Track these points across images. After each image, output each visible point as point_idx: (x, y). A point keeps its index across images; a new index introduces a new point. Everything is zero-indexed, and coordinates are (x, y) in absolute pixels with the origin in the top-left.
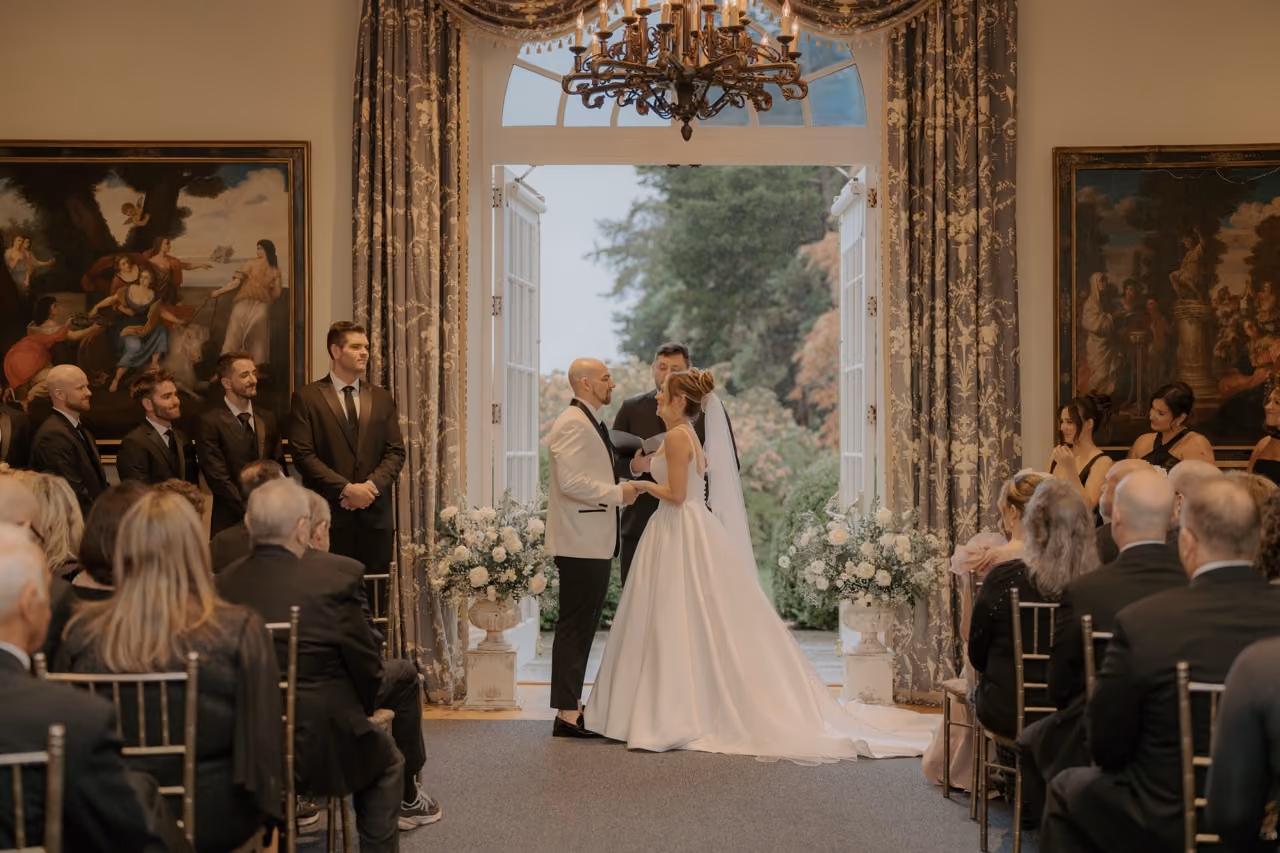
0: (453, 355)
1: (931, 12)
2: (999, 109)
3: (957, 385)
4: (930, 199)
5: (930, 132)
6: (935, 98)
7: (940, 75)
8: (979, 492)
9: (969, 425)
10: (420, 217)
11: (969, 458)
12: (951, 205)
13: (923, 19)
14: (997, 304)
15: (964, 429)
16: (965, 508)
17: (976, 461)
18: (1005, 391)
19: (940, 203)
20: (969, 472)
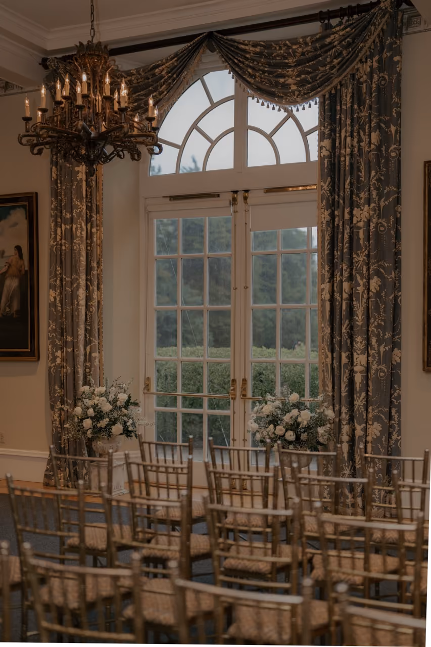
0: (94, 304)
1: (343, 82)
2: (386, 139)
3: (356, 317)
4: (341, 201)
5: (342, 159)
6: (346, 136)
7: (349, 122)
8: (367, 385)
9: (361, 342)
10: (77, 228)
11: (360, 363)
12: (355, 204)
13: (339, 87)
14: (379, 266)
15: (359, 345)
16: (358, 395)
17: (366, 365)
18: (384, 321)
19: (347, 202)
20: (361, 372)
